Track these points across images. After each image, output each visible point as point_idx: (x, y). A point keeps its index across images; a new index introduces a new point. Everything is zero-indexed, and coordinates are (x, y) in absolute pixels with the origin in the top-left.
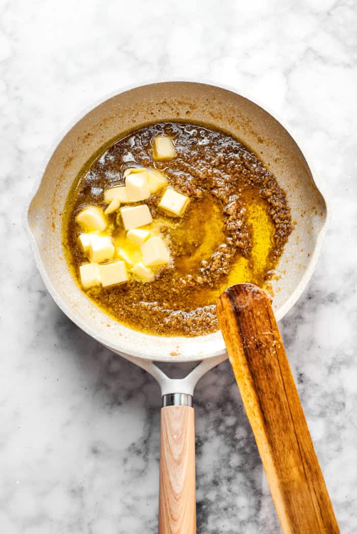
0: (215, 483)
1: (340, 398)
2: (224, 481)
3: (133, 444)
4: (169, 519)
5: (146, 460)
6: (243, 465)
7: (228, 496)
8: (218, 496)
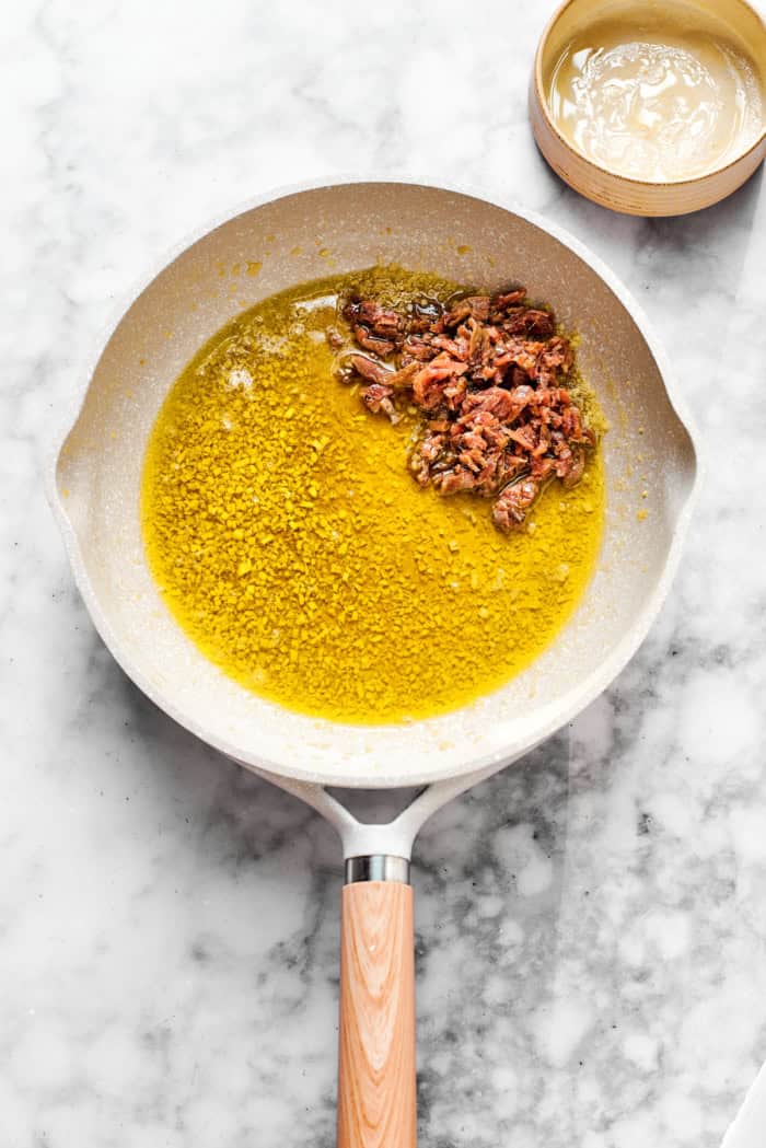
0: (450, 1036)
1: (724, 871)
2: (469, 1034)
3: (281, 944)
4: (358, 1124)
5: (305, 978)
6: (511, 1001)
7: (476, 1065)
8: (454, 1064)
